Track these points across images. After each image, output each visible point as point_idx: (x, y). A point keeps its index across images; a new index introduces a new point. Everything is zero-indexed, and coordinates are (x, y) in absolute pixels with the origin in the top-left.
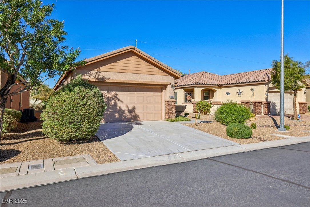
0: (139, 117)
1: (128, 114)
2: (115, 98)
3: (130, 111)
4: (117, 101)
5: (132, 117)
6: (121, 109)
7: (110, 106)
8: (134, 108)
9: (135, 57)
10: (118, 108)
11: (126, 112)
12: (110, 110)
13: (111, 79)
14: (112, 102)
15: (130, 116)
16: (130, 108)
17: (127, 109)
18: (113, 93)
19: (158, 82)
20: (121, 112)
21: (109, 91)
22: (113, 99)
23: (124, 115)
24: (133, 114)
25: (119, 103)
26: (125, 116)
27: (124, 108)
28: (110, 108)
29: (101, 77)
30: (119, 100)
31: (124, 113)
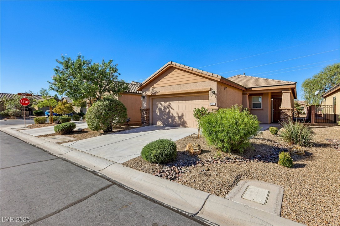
0: (187, 123)
1: (178, 120)
2: (169, 107)
3: (180, 118)
4: (170, 109)
5: (181, 123)
6: (173, 116)
7: (166, 113)
8: (183, 115)
9: (176, 70)
10: (171, 114)
11: (177, 118)
12: (166, 116)
13: (161, 92)
14: (167, 110)
15: (179, 122)
16: (180, 115)
17: (177, 115)
18: (168, 103)
19: (196, 90)
20: (173, 118)
21: (165, 102)
22: (168, 107)
23: (175, 120)
24: (182, 120)
25: (172, 111)
26: (176, 122)
27: (175, 115)
28: (166, 115)
29: (155, 91)
30: (172, 108)
31: (175, 119)
